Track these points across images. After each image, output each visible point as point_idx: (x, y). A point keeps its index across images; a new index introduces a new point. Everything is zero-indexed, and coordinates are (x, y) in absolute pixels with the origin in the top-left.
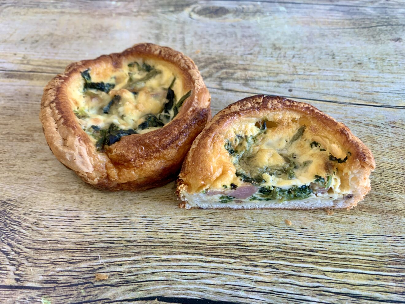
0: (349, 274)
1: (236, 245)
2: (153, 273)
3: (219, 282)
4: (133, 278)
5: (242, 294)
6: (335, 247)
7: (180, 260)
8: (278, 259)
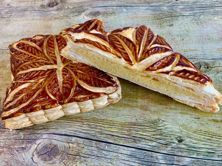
0: (113, 128)
1: (79, 117)
2: (52, 126)
3: (71, 129)
4: (46, 127)
5: (77, 133)
6: (111, 119)
7: (61, 122)
8: (91, 122)
